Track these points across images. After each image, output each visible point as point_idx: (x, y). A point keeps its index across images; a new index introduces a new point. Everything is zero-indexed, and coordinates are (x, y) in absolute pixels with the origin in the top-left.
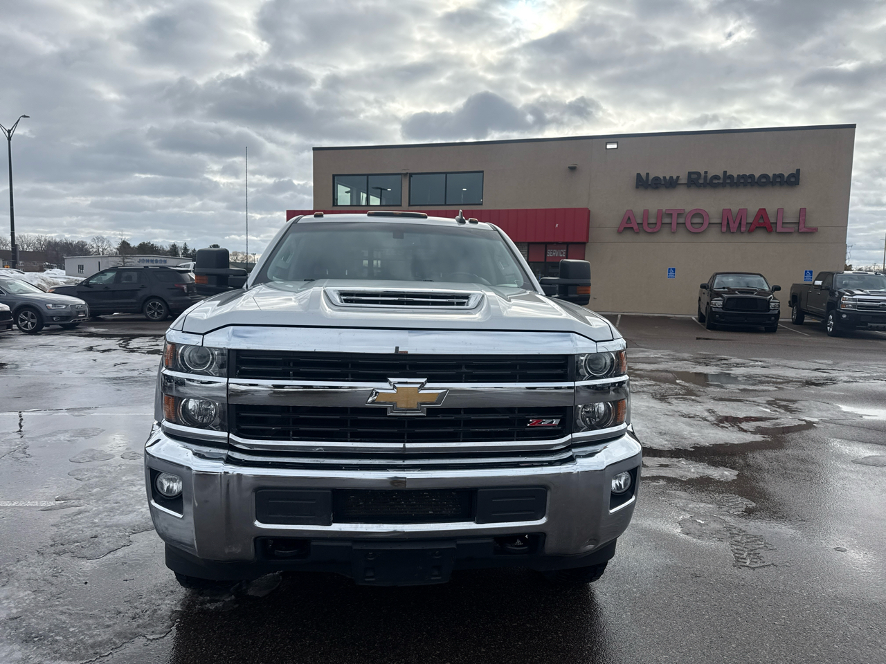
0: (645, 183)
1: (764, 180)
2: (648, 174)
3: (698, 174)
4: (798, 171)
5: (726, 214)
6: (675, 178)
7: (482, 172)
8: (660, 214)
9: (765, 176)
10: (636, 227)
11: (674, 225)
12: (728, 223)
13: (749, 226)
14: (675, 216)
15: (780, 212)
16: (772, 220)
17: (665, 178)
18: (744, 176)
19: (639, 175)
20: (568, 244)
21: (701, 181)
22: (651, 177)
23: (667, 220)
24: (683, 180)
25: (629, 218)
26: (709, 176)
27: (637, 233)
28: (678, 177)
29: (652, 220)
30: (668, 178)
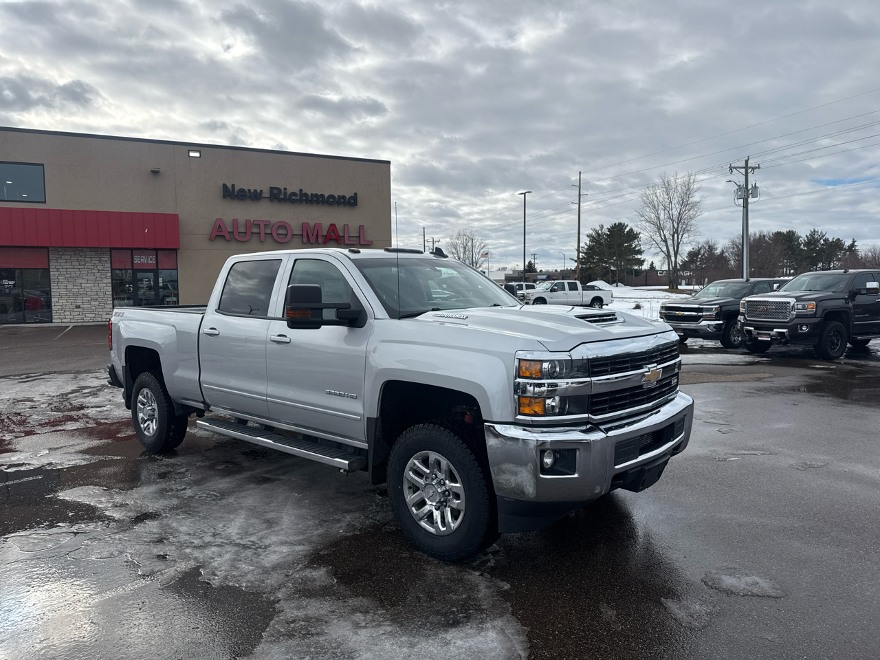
0: (230, 193)
1: (331, 200)
2: (233, 186)
3: (279, 189)
4: (356, 194)
5: (304, 226)
6: (258, 191)
7: (43, 165)
8: (248, 224)
9: (332, 196)
10: (227, 236)
11: (262, 234)
12: (308, 235)
13: (324, 238)
14: (262, 227)
15: (345, 227)
16: (341, 234)
17: (249, 190)
18: (316, 195)
19: (225, 185)
20: (157, 250)
21: (282, 196)
22: (237, 189)
23: (255, 230)
24: (266, 194)
25: (220, 227)
26: (288, 193)
27: (228, 241)
28: (261, 191)
29: (242, 230)
30: (252, 191)
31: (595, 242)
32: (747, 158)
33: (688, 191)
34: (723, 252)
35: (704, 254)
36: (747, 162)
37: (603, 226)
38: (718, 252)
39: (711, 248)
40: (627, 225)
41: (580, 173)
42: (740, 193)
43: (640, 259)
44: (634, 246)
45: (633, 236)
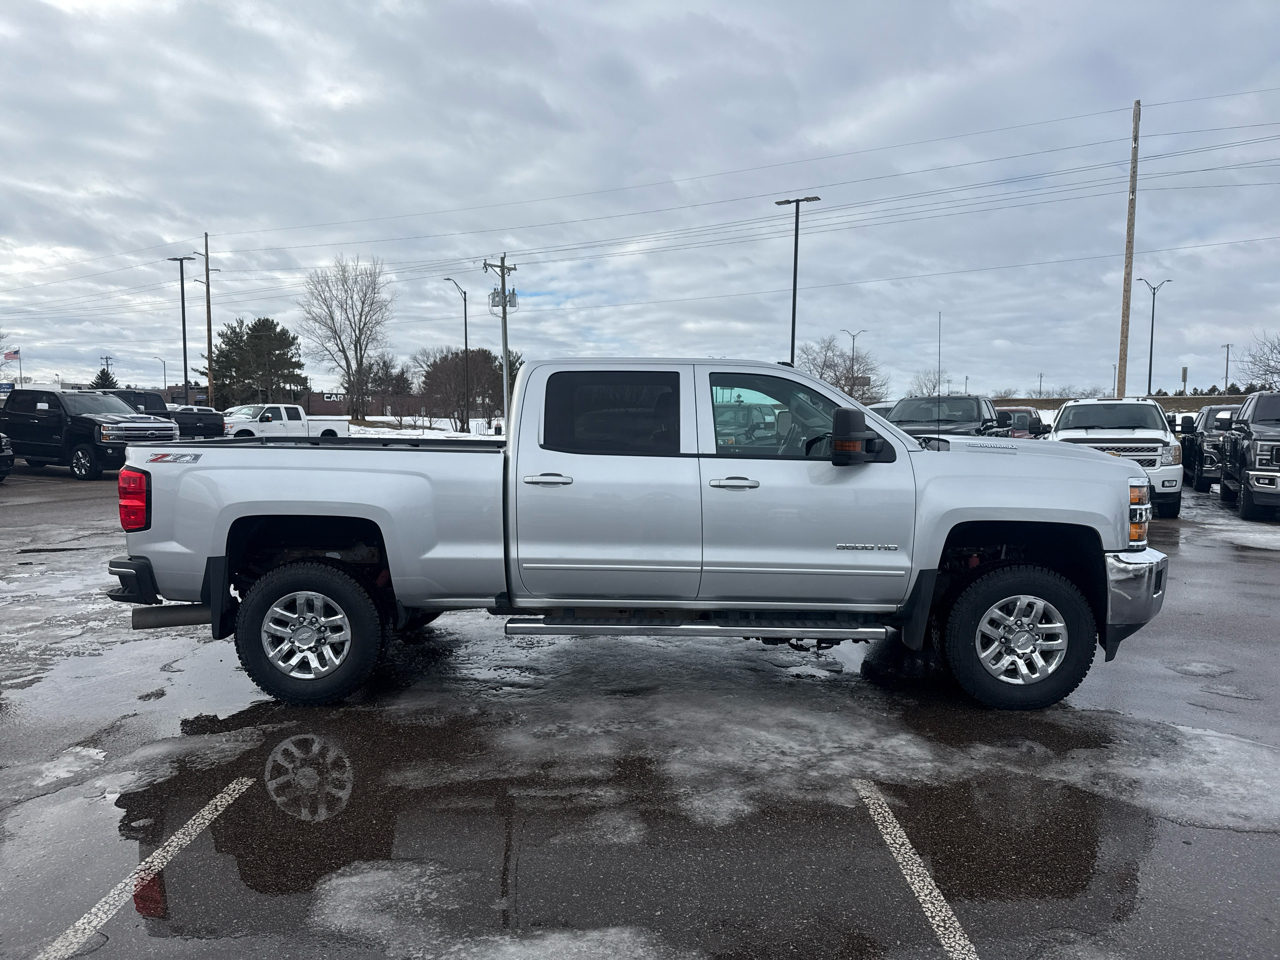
31: (231, 345)
32: (503, 255)
33: (372, 285)
34: (403, 373)
35: (378, 373)
36: (503, 259)
37: (242, 322)
38: (395, 371)
39: (387, 366)
40: (278, 324)
41: (206, 235)
42: (497, 299)
43: (298, 376)
44: (290, 355)
45: (286, 340)
